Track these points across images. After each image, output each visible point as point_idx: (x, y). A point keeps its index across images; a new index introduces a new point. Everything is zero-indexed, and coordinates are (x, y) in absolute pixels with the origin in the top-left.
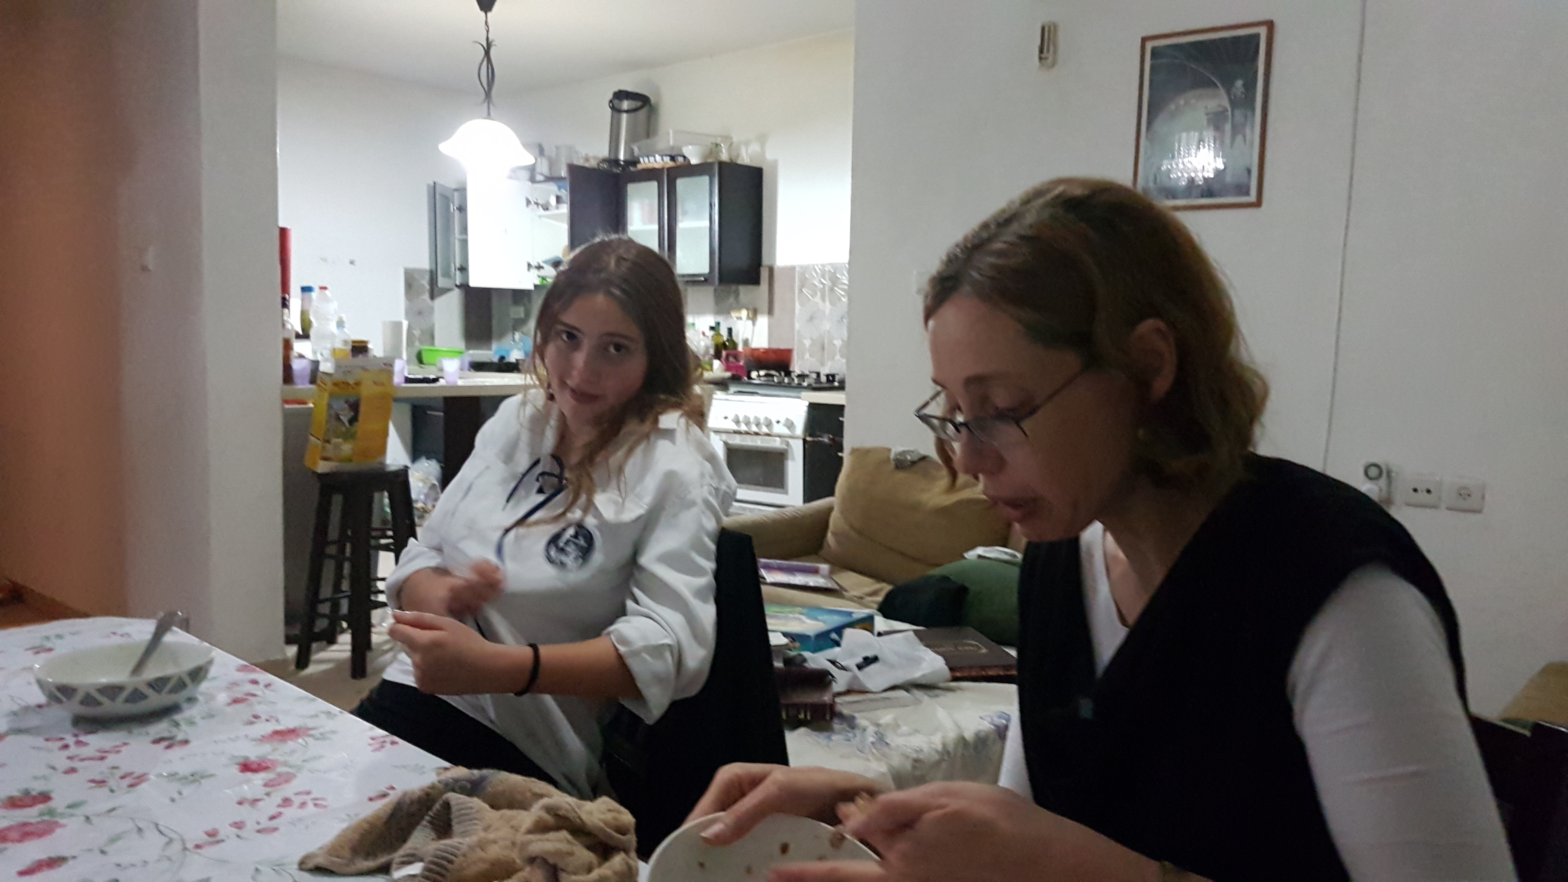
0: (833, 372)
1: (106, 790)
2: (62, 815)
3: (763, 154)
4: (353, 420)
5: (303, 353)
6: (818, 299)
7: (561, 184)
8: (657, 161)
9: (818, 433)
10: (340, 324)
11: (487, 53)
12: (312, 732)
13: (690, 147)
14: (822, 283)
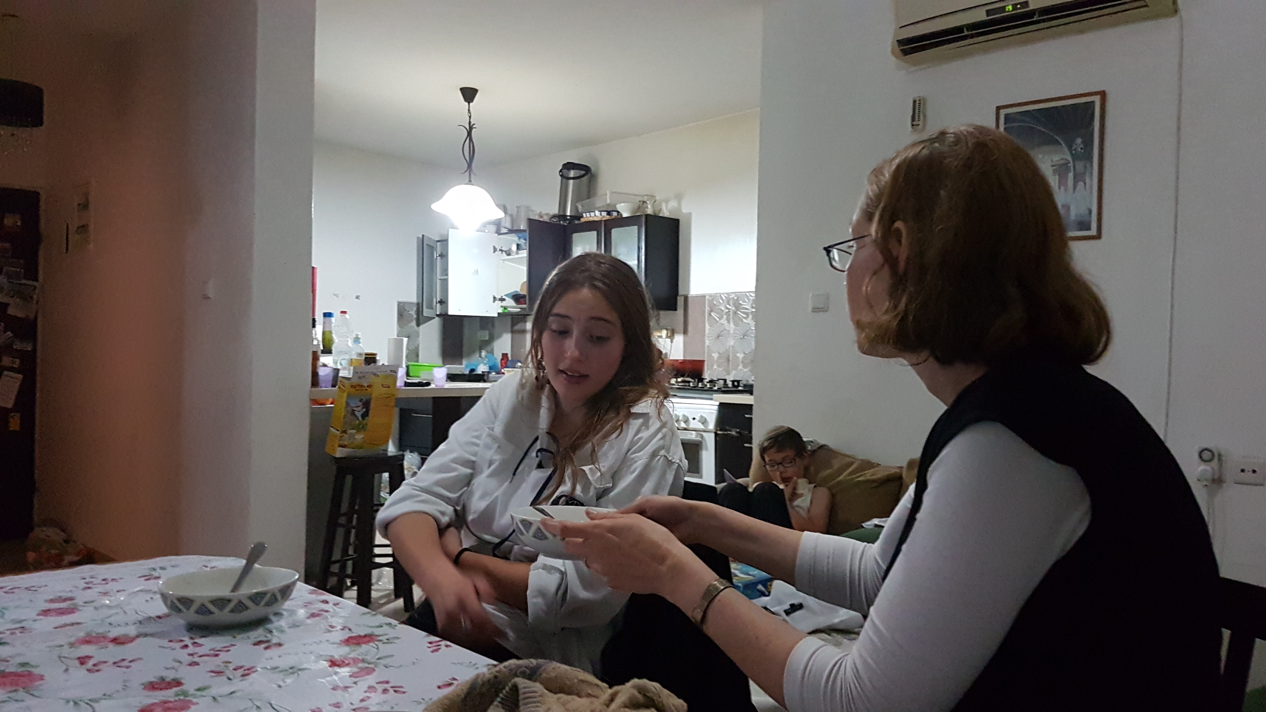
0: (738, 379)
1: (224, 678)
2: (194, 696)
3: (679, 209)
4: (365, 415)
5: (326, 363)
6: (724, 321)
7: (520, 235)
8: (597, 215)
9: (728, 428)
10: (357, 340)
11: (469, 134)
12: (380, 638)
13: (623, 204)
14: (728, 308)
